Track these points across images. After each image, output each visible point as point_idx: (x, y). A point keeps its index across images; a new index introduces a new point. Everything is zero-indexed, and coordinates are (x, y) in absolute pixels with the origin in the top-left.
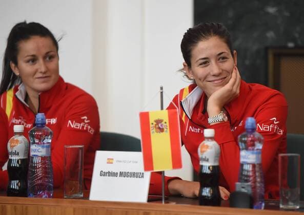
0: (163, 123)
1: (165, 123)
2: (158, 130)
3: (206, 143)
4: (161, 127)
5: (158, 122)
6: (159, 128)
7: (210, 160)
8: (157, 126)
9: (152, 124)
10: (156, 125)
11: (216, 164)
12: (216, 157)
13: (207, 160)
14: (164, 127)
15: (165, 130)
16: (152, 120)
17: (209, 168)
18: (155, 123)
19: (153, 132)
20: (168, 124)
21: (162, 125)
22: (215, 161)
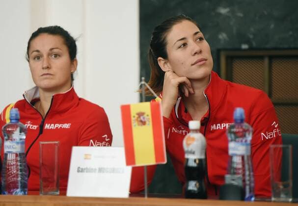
0: (145, 116)
1: (148, 115)
2: (141, 123)
3: (192, 135)
4: (143, 120)
5: (140, 114)
6: (141, 121)
7: (196, 153)
8: (139, 119)
9: (134, 117)
10: (137, 118)
11: (203, 157)
12: (202, 149)
13: (193, 153)
14: (146, 120)
15: (147, 123)
16: (134, 112)
17: (195, 161)
18: (136, 116)
19: (135, 126)
20: (150, 117)
21: (144, 118)
22: (201, 154)
